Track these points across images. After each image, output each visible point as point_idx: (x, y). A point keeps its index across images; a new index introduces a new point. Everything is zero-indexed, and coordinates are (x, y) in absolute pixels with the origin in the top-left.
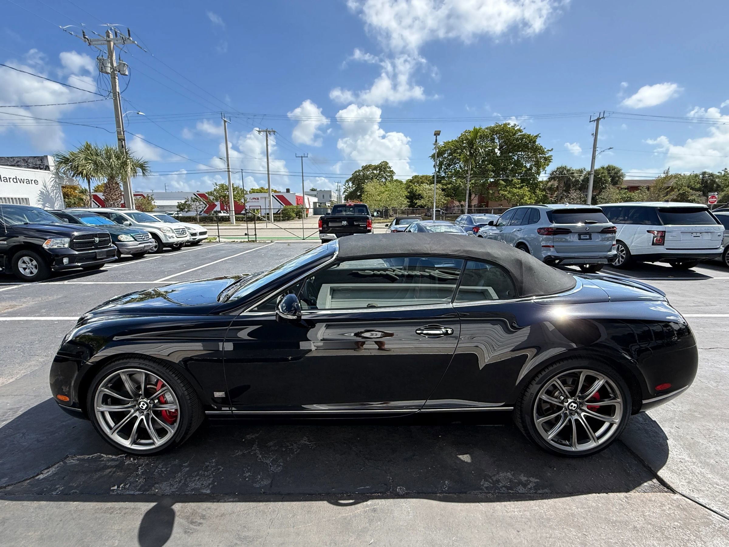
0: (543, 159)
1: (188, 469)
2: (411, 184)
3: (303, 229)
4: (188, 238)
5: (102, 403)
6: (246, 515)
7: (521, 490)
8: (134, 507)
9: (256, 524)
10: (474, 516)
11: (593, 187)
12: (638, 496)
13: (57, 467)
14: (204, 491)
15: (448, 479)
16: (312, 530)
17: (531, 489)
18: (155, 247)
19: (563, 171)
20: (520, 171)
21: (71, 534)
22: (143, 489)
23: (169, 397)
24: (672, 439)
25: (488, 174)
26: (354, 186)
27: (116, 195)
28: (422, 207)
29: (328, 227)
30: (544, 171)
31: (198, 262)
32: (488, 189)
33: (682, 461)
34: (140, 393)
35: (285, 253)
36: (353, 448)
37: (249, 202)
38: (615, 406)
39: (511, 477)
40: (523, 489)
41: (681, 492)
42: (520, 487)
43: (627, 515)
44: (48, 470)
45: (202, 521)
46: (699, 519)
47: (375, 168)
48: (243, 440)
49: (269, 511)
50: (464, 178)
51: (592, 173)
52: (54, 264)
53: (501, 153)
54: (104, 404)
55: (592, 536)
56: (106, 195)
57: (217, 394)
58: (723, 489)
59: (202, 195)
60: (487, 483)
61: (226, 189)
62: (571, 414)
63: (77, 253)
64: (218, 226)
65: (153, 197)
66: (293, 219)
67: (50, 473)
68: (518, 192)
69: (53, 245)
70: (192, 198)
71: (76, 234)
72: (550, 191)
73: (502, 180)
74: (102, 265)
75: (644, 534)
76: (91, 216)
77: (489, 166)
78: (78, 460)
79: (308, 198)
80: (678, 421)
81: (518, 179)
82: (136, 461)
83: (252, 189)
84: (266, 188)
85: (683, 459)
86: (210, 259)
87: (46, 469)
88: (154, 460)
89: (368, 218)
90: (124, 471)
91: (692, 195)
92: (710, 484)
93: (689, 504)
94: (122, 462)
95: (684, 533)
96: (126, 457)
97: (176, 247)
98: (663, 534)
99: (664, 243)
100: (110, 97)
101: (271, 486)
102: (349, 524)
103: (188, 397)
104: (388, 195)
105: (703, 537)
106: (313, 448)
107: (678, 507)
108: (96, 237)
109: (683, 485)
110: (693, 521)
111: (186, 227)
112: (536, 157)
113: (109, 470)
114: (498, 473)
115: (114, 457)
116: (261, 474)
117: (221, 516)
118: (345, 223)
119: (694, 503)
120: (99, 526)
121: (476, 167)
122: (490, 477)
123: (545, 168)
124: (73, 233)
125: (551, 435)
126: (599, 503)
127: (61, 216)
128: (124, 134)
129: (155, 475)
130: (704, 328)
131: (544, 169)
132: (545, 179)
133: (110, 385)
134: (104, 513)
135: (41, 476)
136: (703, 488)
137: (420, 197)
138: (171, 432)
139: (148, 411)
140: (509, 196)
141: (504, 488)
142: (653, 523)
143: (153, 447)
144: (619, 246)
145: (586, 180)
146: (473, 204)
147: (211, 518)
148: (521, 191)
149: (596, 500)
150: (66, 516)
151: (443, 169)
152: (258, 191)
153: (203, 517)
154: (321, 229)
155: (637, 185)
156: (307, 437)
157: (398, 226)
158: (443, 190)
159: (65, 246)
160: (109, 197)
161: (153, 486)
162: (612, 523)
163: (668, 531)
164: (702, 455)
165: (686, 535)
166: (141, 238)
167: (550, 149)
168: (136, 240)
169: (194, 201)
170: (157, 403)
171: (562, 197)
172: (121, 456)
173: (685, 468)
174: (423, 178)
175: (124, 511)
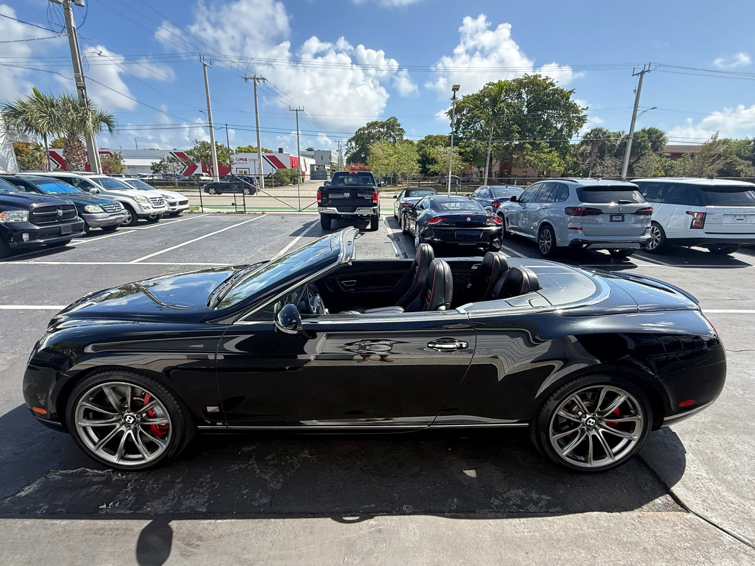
0: (576, 119)
1: (181, 485)
2: (423, 145)
3: (299, 197)
4: (166, 208)
5: (84, 418)
6: (245, 537)
7: (532, 508)
8: (125, 528)
9: (256, 546)
10: (483, 537)
11: (631, 153)
12: (651, 515)
13: (39, 483)
14: (200, 510)
15: (457, 497)
16: (315, 553)
17: (542, 507)
18: (129, 219)
19: (598, 134)
20: (549, 133)
21: (61, 557)
22: (134, 508)
23: (158, 410)
24: (691, 454)
25: (513, 136)
26: (358, 146)
27: (78, 155)
28: (435, 174)
29: (328, 199)
30: (577, 134)
31: (179, 238)
32: (511, 154)
33: (699, 477)
34: (126, 406)
35: (279, 228)
36: (358, 462)
37: (235, 164)
38: (635, 423)
39: (523, 495)
40: (534, 507)
41: (694, 511)
42: (531, 505)
43: (638, 536)
44: (30, 487)
45: (199, 543)
46: (710, 539)
47: (382, 126)
48: (239, 453)
49: (270, 532)
50: (485, 140)
51: (631, 137)
52: (12, 241)
53: (529, 111)
54: (86, 419)
55: (602, 558)
56: (66, 155)
57: (210, 409)
58: (737, 507)
59: (181, 155)
60: (496, 500)
61: (208, 148)
62: (588, 430)
63: (38, 228)
64: (200, 192)
65: (121, 155)
66: (286, 185)
67: (31, 490)
68: (546, 158)
69: (9, 219)
70: (168, 157)
71: (35, 205)
72: (582, 157)
73: (529, 143)
74: (68, 241)
75: (654, 556)
76: (52, 183)
77: (514, 126)
78: (61, 475)
79: (304, 160)
80: (699, 434)
81: (547, 142)
82: (124, 477)
83: (239, 148)
84: (255, 147)
85: (700, 475)
86: (192, 234)
87: (27, 485)
88: (144, 476)
89: (373, 190)
90: (112, 488)
91: (740, 165)
92: (725, 502)
93: (702, 524)
94: (109, 478)
95: (694, 554)
96: (113, 472)
97: (153, 219)
98: (672, 555)
99: (703, 226)
100: (64, 34)
101: (271, 505)
102: (353, 546)
103: (180, 411)
104: (397, 159)
105: (712, 558)
106: (314, 462)
107: (690, 526)
108: (59, 209)
109: (697, 503)
110: (704, 542)
111: (163, 195)
112: (569, 117)
113: (96, 487)
114: (509, 490)
115: (100, 472)
116: (260, 491)
117: (219, 538)
118: (347, 195)
119: (707, 523)
120: (90, 549)
121: (499, 128)
122: (501, 495)
123: (578, 130)
124: (32, 205)
125: (565, 452)
126: (611, 523)
127: (16, 182)
128: (84, 81)
129: (145, 492)
130: (737, 326)
131: (576, 131)
132: (577, 143)
133: (91, 399)
134: (95, 534)
135: (23, 494)
136: (717, 507)
137: (434, 161)
138: (163, 447)
139: (135, 425)
140: (536, 161)
141: (514, 507)
142: (663, 544)
143: (143, 462)
144: (654, 228)
145: (624, 145)
146: (493, 171)
147: (208, 540)
148: (549, 157)
149: (608, 520)
150: (53, 537)
151: (461, 129)
152: (246, 150)
153: (200, 538)
154: (320, 201)
155: (681, 152)
156: (308, 450)
157: (408, 199)
158: (461, 154)
159: (23, 219)
160: (71, 157)
161: (145, 504)
162: (622, 544)
163: (678, 553)
164: (720, 471)
165: (696, 556)
166: (111, 208)
167: (585, 108)
168: (105, 211)
169: (171, 162)
170: (145, 417)
171: (594, 165)
172: (108, 470)
173: (702, 486)
174: (438, 139)
175: (115, 532)
